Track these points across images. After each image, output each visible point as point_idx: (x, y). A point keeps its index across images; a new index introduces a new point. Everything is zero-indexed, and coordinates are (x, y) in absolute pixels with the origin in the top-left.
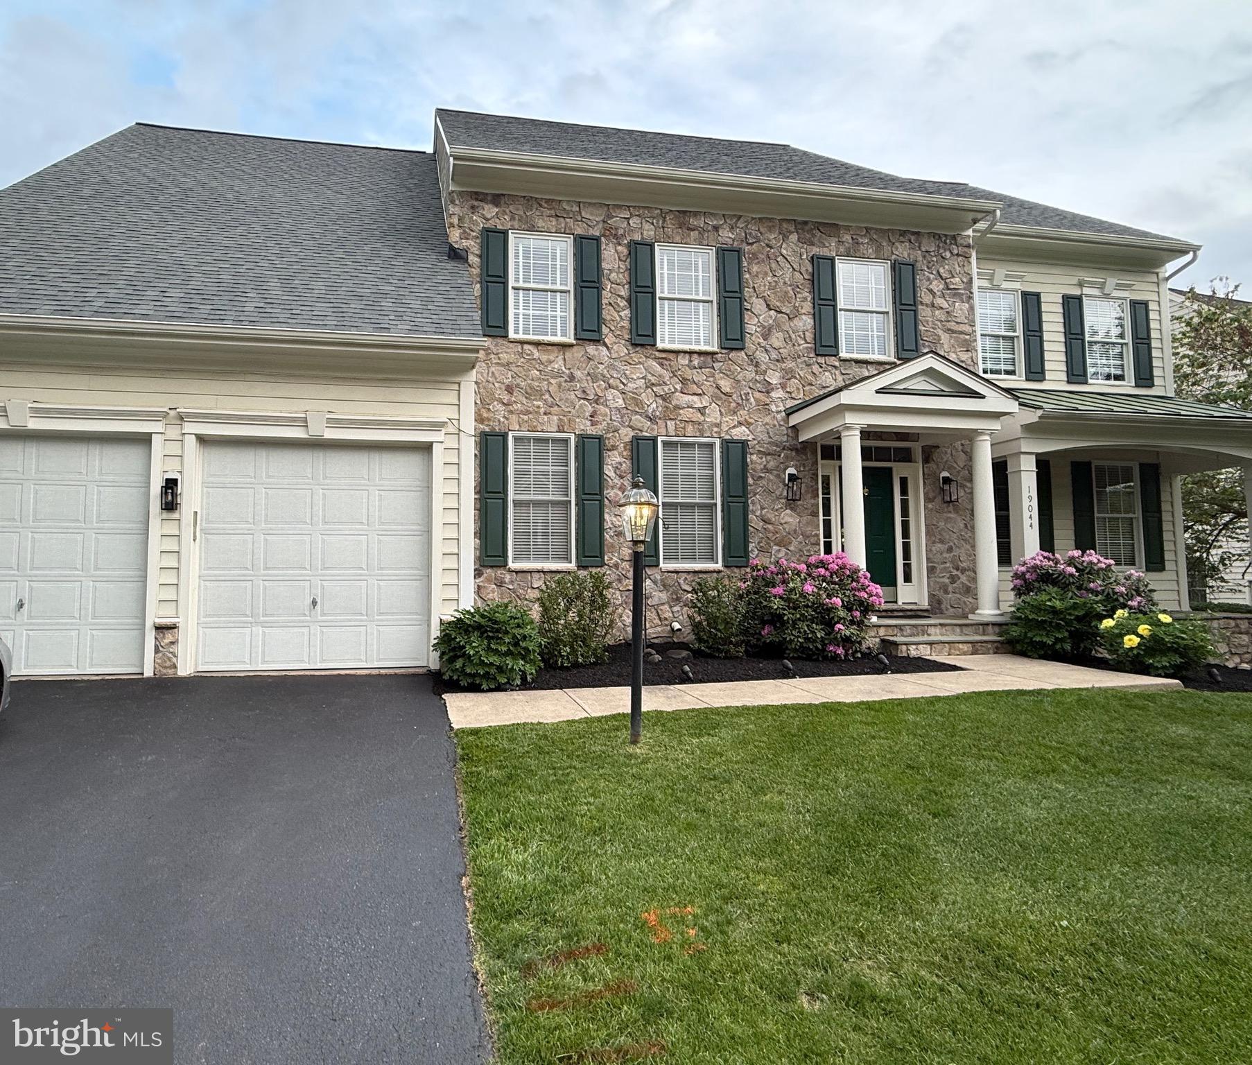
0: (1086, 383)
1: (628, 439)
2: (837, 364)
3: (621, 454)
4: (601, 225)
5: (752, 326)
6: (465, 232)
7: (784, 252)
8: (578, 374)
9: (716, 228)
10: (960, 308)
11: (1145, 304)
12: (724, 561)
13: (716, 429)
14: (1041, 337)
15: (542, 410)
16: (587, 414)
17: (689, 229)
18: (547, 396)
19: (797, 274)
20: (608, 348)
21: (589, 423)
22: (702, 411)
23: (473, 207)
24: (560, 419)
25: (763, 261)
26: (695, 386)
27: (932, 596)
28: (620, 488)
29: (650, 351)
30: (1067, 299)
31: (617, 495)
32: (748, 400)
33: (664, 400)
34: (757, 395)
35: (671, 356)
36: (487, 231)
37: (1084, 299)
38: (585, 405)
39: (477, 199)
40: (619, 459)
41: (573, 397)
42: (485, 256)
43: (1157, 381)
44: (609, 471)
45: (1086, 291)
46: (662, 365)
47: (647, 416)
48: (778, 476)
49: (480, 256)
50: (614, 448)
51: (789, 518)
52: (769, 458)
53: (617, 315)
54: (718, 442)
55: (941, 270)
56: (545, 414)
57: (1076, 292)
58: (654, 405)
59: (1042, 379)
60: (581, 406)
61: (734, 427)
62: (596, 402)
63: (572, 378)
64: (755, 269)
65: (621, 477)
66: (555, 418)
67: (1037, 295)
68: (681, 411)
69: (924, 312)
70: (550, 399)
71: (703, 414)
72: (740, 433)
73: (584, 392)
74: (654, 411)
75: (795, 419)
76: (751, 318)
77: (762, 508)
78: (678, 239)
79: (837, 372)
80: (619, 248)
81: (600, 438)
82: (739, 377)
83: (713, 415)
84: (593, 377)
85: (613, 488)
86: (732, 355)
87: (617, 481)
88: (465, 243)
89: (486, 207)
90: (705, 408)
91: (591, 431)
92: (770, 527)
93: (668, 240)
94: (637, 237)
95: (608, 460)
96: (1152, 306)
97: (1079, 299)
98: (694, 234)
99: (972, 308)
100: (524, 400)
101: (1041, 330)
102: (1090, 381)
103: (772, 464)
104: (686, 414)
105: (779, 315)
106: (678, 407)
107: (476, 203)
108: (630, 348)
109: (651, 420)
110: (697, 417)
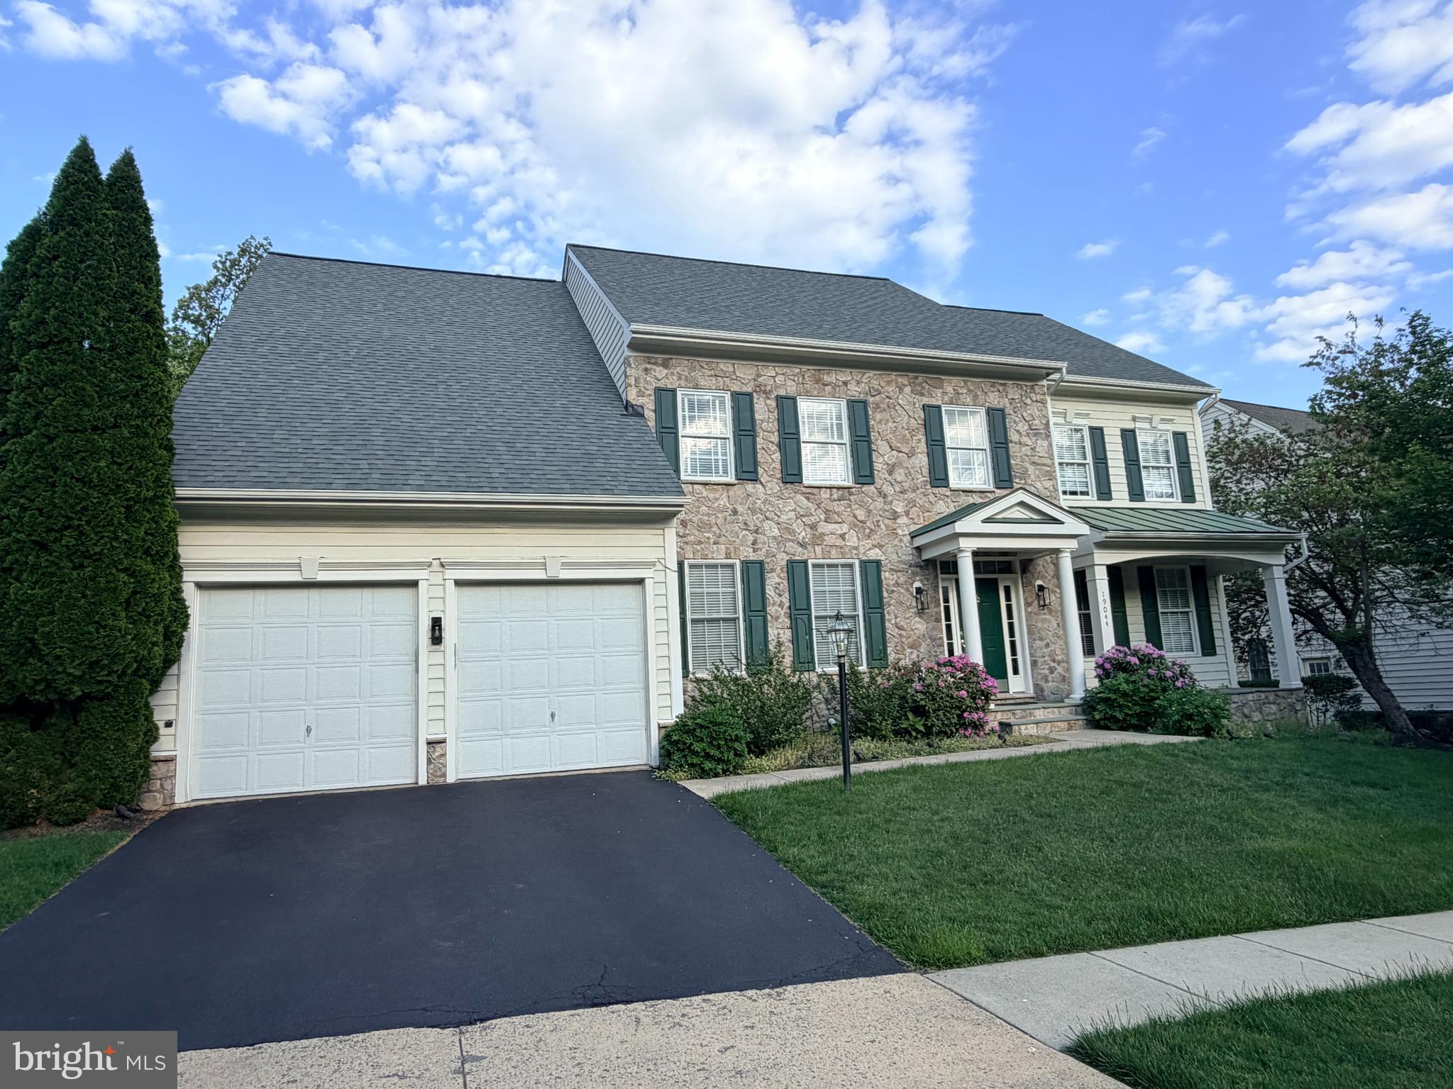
0: (1143, 500)
1: (784, 563)
2: (948, 493)
3: (779, 576)
4: (752, 383)
5: (879, 465)
6: (640, 391)
7: (901, 402)
8: (740, 509)
9: (845, 383)
10: (1042, 444)
11: (1184, 434)
12: (868, 664)
13: (854, 552)
14: (1106, 464)
15: (712, 541)
16: (749, 543)
17: (824, 385)
18: (715, 529)
19: (912, 420)
20: (763, 486)
21: (751, 550)
22: (842, 536)
23: (646, 370)
24: (727, 548)
25: (885, 410)
26: (836, 516)
27: (1036, 686)
28: (780, 605)
29: (797, 487)
30: (1124, 431)
31: (777, 611)
32: (879, 526)
33: (811, 528)
34: (887, 521)
35: (815, 491)
36: (658, 391)
37: (1137, 431)
38: (747, 535)
39: (649, 363)
40: (777, 580)
41: (737, 528)
42: (658, 410)
43: (1198, 497)
44: (770, 591)
45: (1138, 425)
46: (808, 499)
47: (798, 543)
48: (907, 590)
49: (655, 411)
50: (772, 570)
51: (920, 626)
52: (899, 574)
53: (770, 459)
54: (857, 562)
55: (1025, 414)
56: (714, 543)
57: (1130, 425)
58: (803, 534)
59: (1110, 499)
60: (744, 536)
61: (870, 549)
62: (756, 532)
63: (735, 512)
64: (878, 416)
65: (780, 595)
66: (723, 547)
67: (1101, 429)
68: (826, 538)
69: (1013, 449)
70: (718, 531)
71: (844, 539)
72: (874, 554)
73: (745, 524)
74: (803, 538)
75: (919, 541)
76: (877, 457)
77: (896, 617)
78: (815, 393)
79: (949, 501)
80: (768, 402)
81: (761, 563)
82: (871, 508)
83: (852, 540)
84: (753, 512)
85: (774, 604)
86: (865, 488)
87: (777, 599)
88: (640, 401)
89: (658, 369)
90: (845, 534)
91: (753, 557)
92: (903, 633)
93: (808, 394)
94: (782, 393)
95: (768, 582)
96: (1189, 436)
97: (1133, 431)
98: (828, 388)
99: (1050, 445)
100: (697, 533)
101: (1105, 458)
102: (1147, 499)
103: (902, 580)
104: (829, 540)
105: (900, 454)
106: (823, 534)
107: (649, 366)
108: (782, 485)
109: (802, 546)
110: (839, 542)
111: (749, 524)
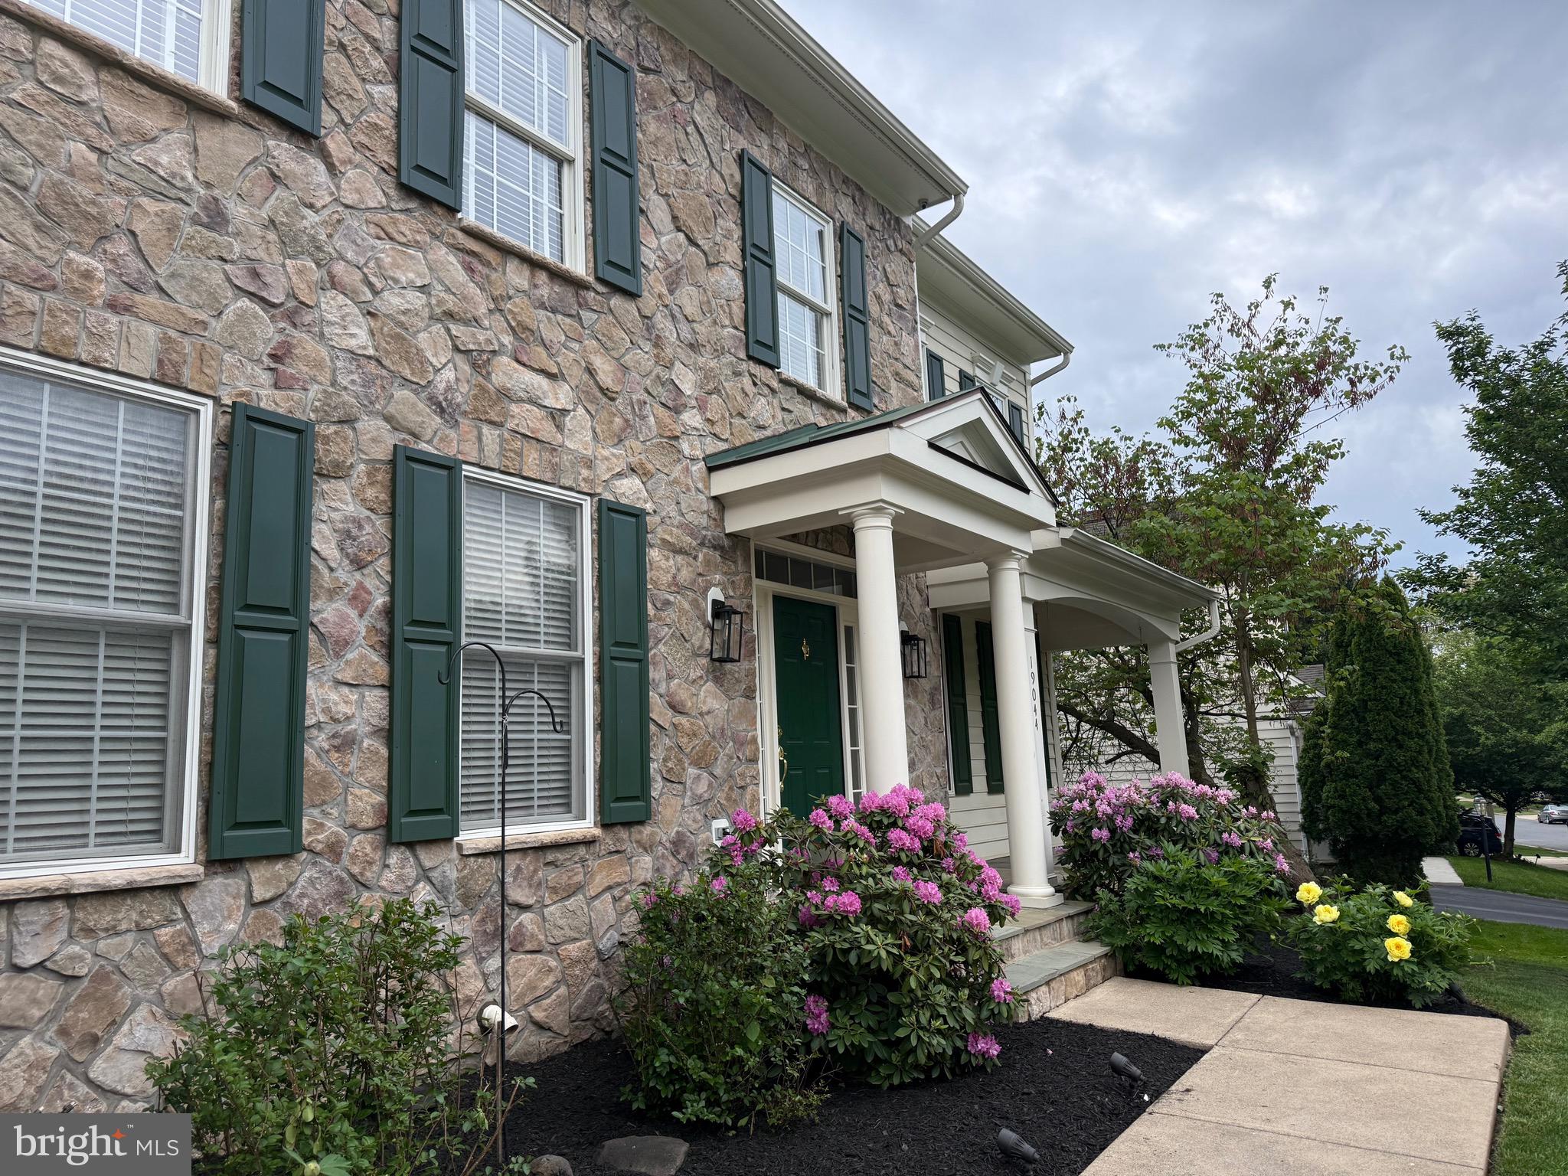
1: (382, 453)
2: (775, 384)
3: (358, 495)
5: (648, 251)
7: (698, 119)
8: (237, 211)
13: (585, 472)
15: (101, 290)
16: (263, 349)
18: (121, 246)
19: (718, 176)
20: (331, 168)
21: (265, 378)
22: (557, 416)
24: (166, 340)
25: (665, 119)
26: (544, 354)
28: (354, 599)
29: (443, 225)
31: (344, 618)
32: (643, 418)
33: (475, 366)
34: (661, 411)
35: (491, 255)
38: (255, 316)
40: (351, 508)
41: (218, 278)
44: (323, 541)
46: (470, 270)
47: (432, 400)
48: (695, 604)
50: (339, 472)
51: (710, 699)
52: (679, 558)
53: (362, 90)
54: (588, 504)
55: (887, 268)
56: (113, 306)
58: (449, 374)
60: (242, 316)
61: (620, 475)
62: (291, 317)
63: (215, 218)
64: (653, 127)
65: (359, 565)
66: (151, 330)
68: (514, 408)
69: (873, 332)
70: (134, 264)
71: (560, 428)
72: (629, 490)
73: (255, 275)
74: (448, 389)
75: (727, 482)
76: (647, 233)
77: (670, 677)
79: (775, 402)
81: (300, 432)
82: (628, 359)
83: (579, 436)
84: (289, 241)
85: (333, 593)
86: (616, 301)
87: (346, 576)
90: (564, 412)
91: (269, 400)
92: (683, 720)
95: (319, 507)
103: (685, 575)
104: (525, 417)
105: (692, 249)
106: (505, 395)
108: (392, 192)
109: (442, 411)
110: (547, 430)
111: (269, 280)
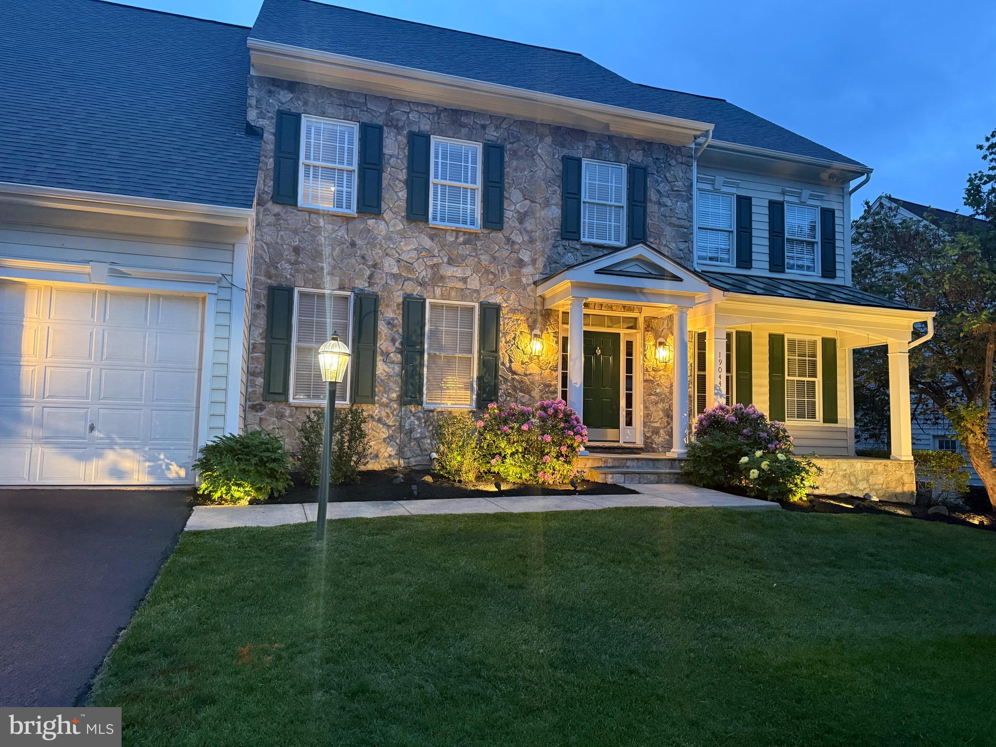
1: (400, 300)
2: (578, 247)
4: (383, 117)
6: (261, 112)
7: (540, 151)
8: (359, 242)
9: (484, 127)
11: (832, 212)
12: (477, 403)
13: (475, 295)
14: (751, 233)
15: (326, 271)
16: (366, 277)
17: (461, 126)
18: (330, 259)
19: (549, 171)
20: (386, 222)
21: (367, 284)
22: (464, 280)
23: (270, 92)
24: (341, 280)
25: (522, 158)
26: (460, 259)
27: (646, 438)
28: (391, 340)
29: (421, 226)
30: (772, 203)
31: (388, 346)
32: (503, 273)
33: (433, 269)
34: (512, 269)
35: (441, 234)
36: (281, 114)
37: (785, 204)
38: (364, 269)
39: (274, 85)
40: (392, 316)
41: (355, 261)
42: (279, 134)
43: (838, 274)
44: (382, 325)
45: (787, 198)
46: (432, 240)
47: (418, 282)
48: (526, 337)
49: (274, 134)
50: (387, 305)
51: (533, 371)
52: (519, 321)
53: (395, 195)
54: (477, 305)
55: (668, 175)
56: (328, 274)
57: (779, 198)
58: (424, 273)
59: (750, 267)
60: (360, 270)
61: (492, 294)
62: (374, 267)
63: (353, 244)
64: (515, 163)
65: (393, 330)
66: (337, 278)
67: (749, 199)
68: (447, 280)
69: (652, 208)
70: (333, 263)
71: (465, 283)
72: (495, 299)
73: (363, 258)
74: (423, 277)
75: (541, 291)
78: (450, 133)
80: (399, 137)
81: (376, 297)
83: (474, 284)
84: (372, 246)
85: (385, 339)
86: (493, 234)
87: (389, 334)
88: (261, 122)
89: (282, 92)
90: (466, 278)
91: (368, 290)
92: (517, 377)
93: (442, 133)
94: (415, 129)
95: (381, 316)
96: (837, 214)
97: (781, 204)
98: (464, 131)
100: (310, 262)
101: (751, 228)
102: (787, 270)
103: (521, 327)
104: (450, 282)
105: (533, 204)
106: (444, 276)
107: (272, 88)
108: (405, 223)
109: (421, 285)
110: (460, 285)
111: (367, 258)
